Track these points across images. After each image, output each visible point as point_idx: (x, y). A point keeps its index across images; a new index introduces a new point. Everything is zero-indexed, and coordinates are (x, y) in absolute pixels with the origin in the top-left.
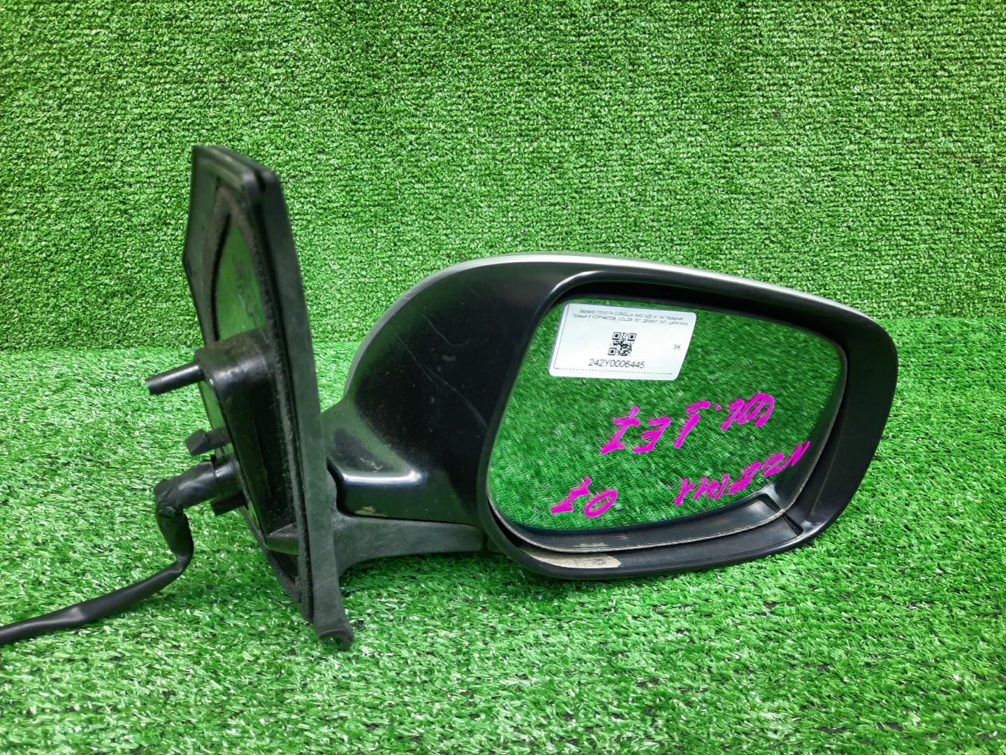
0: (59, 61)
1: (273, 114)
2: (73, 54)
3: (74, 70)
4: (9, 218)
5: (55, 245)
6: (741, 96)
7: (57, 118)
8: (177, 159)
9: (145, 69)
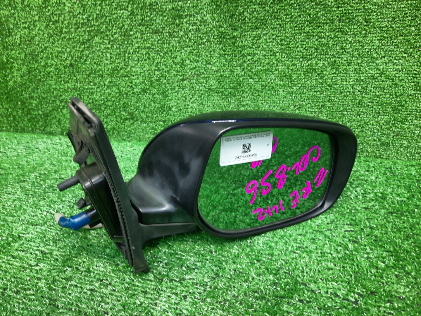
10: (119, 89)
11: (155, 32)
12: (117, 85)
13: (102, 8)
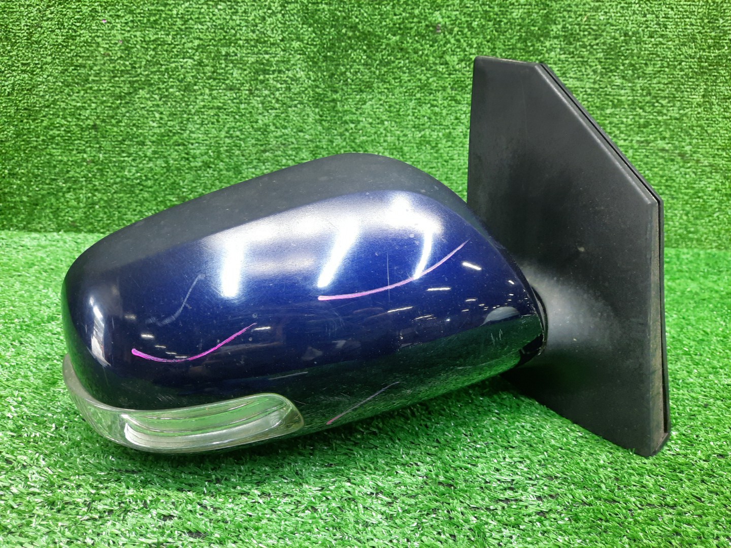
10: (167, 162)
11: (231, 89)
12: (165, 157)
13: (156, 54)
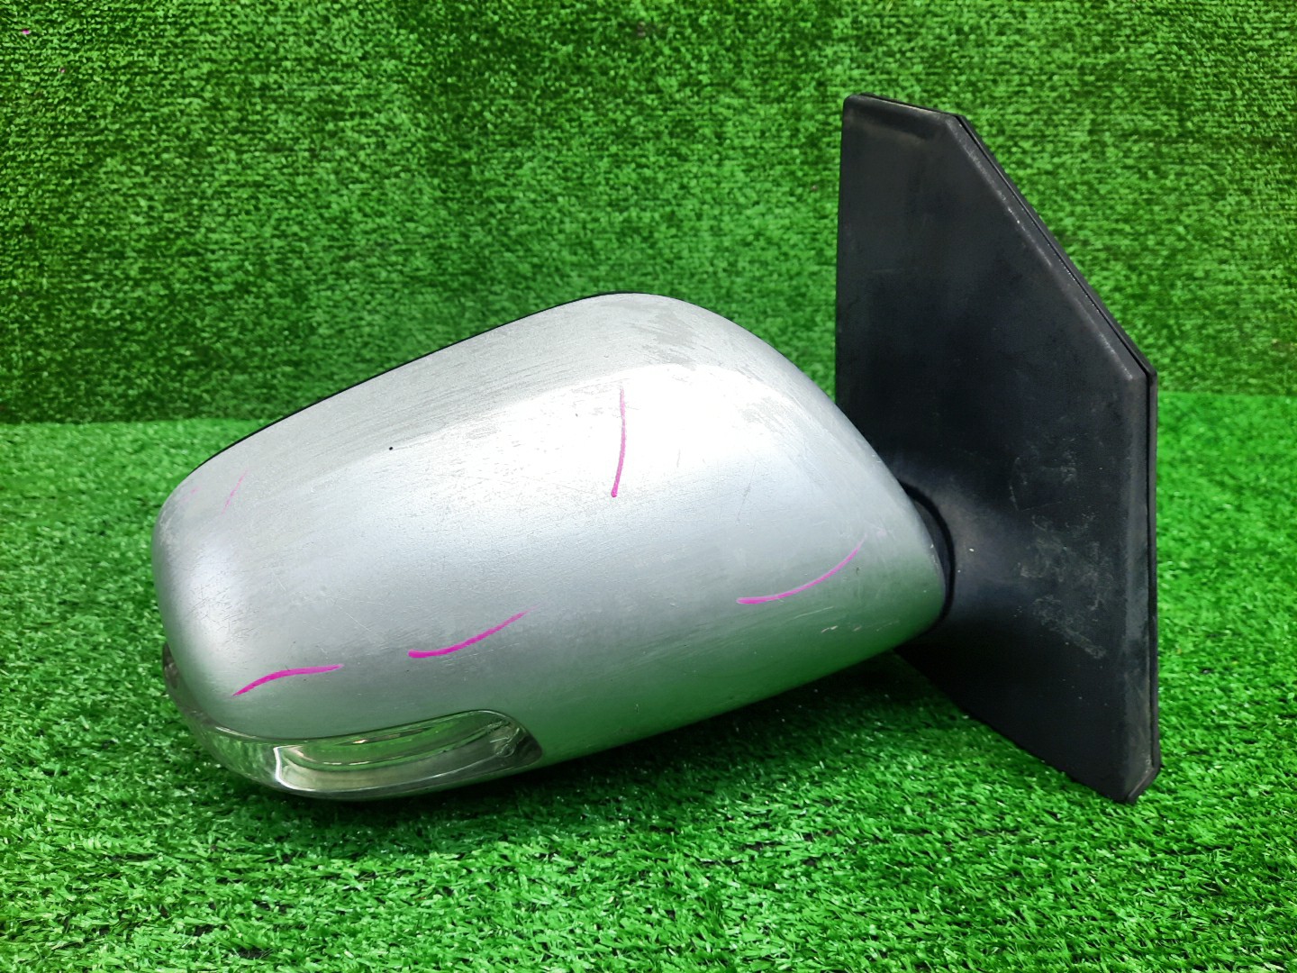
0: (150, 129)
1: (362, 182)
2: (165, 121)
3: (164, 137)
4: (85, 285)
5: (130, 313)
6: (825, 169)
7: (143, 185)
8: (262, 226)
9: (236, 137)
